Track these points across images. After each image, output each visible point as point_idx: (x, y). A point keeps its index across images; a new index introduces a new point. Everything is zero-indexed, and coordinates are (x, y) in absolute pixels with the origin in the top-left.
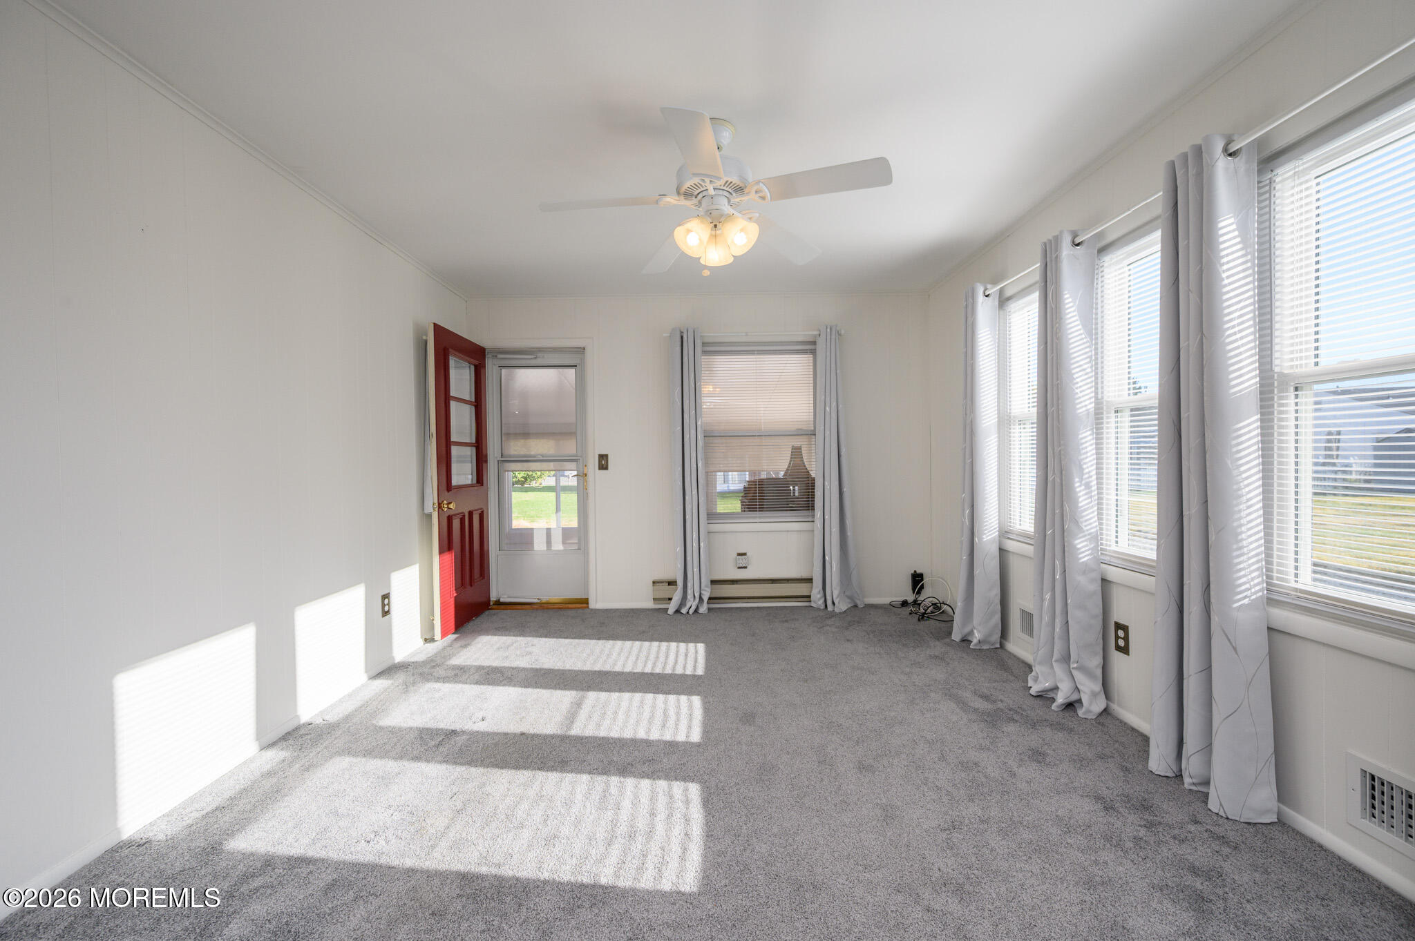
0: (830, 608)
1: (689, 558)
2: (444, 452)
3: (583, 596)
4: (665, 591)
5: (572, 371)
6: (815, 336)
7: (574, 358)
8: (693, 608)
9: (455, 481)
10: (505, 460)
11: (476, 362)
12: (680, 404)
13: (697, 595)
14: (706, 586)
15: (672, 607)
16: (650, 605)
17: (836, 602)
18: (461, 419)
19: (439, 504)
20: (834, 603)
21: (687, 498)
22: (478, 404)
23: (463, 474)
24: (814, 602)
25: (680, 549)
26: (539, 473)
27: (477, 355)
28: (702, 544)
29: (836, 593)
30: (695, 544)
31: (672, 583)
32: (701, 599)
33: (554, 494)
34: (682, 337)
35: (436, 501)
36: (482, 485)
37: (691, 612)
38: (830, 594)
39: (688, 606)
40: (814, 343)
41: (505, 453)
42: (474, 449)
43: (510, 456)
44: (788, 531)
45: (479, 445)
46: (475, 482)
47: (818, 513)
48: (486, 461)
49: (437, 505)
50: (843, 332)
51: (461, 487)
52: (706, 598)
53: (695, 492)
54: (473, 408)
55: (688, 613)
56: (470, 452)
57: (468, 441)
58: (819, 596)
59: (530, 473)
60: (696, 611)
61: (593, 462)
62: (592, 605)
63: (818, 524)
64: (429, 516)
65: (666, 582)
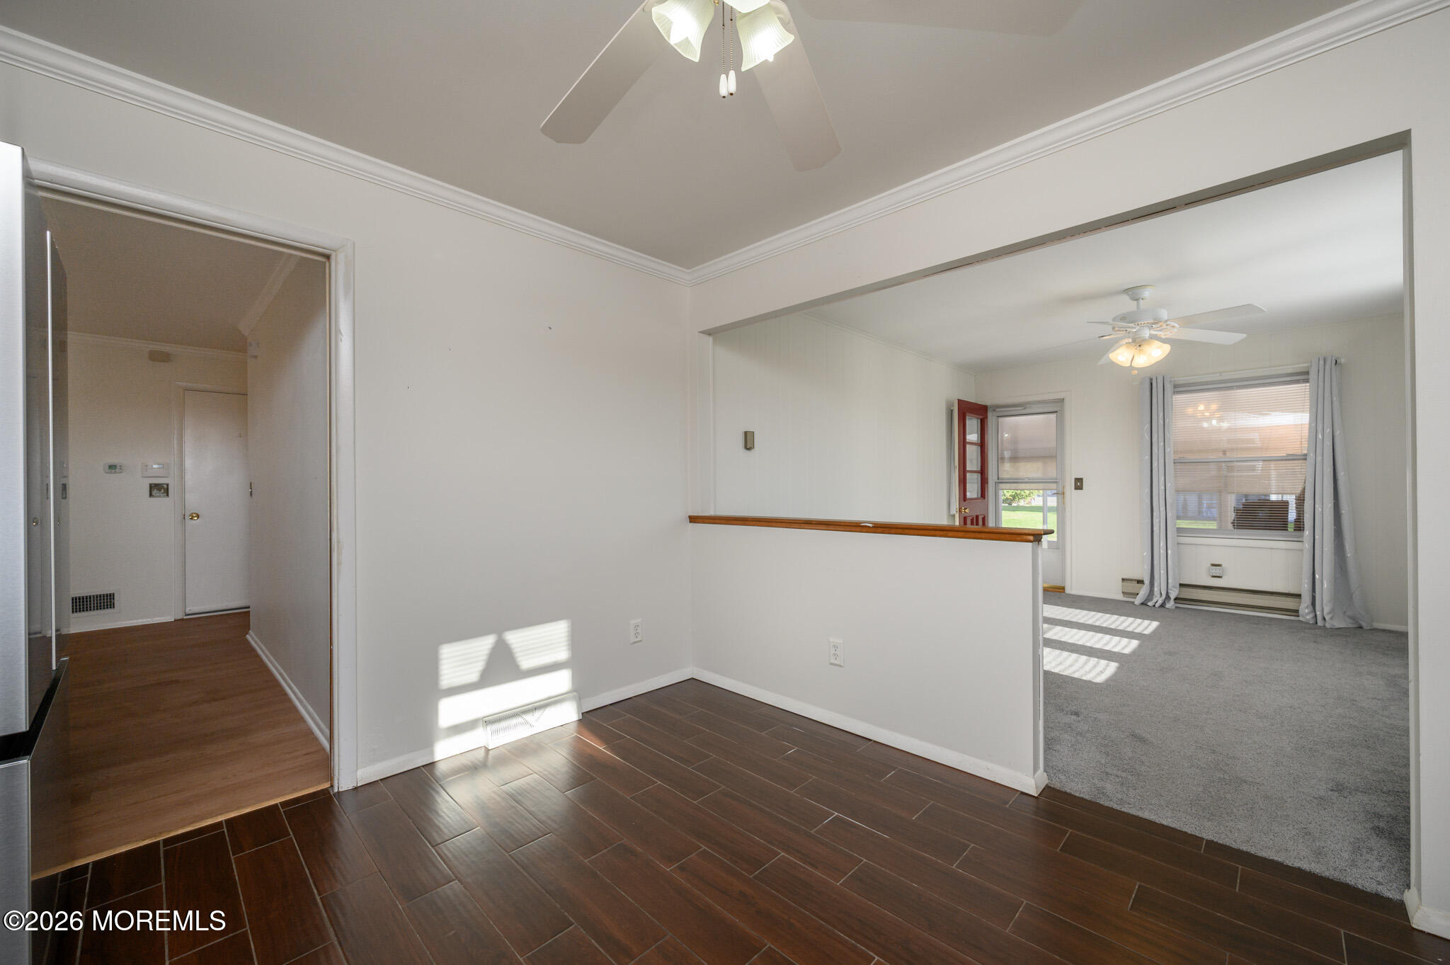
0: (1320, 623)
1: (1156, 562)
2: (962, 477)
3: (1063, 585)
4: (1132, 587)
5: (1053, 416)
6: (1308, 367)
7: (1056, 407)
8: (1160, 602)
9: (969, 495)
10: (1000, 481)
11: (981, 417)
12: (1149, 439)
13: (1164, 593)
14: (1174, 587)
15: (1138, 601)
16: (1120, 597)
17: (1327, 618)
18: (973, 453)
19: (960, 509)
20: (1324, 619)
21: (1154, 514)
22: (982, 445)
23: (973, 490)
24: (1303, 616)
25: (1147, 554)
26: (1027, 492)
27: (981, 411)
28: (1169, 552)
29: (1327, 610)
30: (1163, 552)
31: (1140, 582)
32: (1168, 597)
33: (1041, 514)
34: (1151, 384)
35: (958, 507)
36: (985, 498)
37: (1157, 605)
38: (1320, 609)
39: (1154, 600)
40: (1307, 373)
41: (1000, 476)
42: (980, 475)
43: (1003, 479)
44: (1272, 549)
45: (983, 472)
46: (980, 496)
47: (1307, 533)
48: (987, 483)
49: (958, 510)
50: (1343, 361)
51: (971, 499)
52: (1173, 596)
53: (1163, 508)
54: (979, 448)
55: (1154, 606)
56: (977, 477)
57: (975, 469)
58: (1307, 611)
59: (1019, 492)
60: (1162, 606)
61: (1070, 484)
62: (1068, 591)
63: (1307, 545)
64: (954, 516)
65: (1135, 580)
